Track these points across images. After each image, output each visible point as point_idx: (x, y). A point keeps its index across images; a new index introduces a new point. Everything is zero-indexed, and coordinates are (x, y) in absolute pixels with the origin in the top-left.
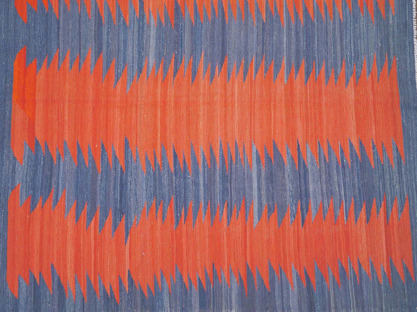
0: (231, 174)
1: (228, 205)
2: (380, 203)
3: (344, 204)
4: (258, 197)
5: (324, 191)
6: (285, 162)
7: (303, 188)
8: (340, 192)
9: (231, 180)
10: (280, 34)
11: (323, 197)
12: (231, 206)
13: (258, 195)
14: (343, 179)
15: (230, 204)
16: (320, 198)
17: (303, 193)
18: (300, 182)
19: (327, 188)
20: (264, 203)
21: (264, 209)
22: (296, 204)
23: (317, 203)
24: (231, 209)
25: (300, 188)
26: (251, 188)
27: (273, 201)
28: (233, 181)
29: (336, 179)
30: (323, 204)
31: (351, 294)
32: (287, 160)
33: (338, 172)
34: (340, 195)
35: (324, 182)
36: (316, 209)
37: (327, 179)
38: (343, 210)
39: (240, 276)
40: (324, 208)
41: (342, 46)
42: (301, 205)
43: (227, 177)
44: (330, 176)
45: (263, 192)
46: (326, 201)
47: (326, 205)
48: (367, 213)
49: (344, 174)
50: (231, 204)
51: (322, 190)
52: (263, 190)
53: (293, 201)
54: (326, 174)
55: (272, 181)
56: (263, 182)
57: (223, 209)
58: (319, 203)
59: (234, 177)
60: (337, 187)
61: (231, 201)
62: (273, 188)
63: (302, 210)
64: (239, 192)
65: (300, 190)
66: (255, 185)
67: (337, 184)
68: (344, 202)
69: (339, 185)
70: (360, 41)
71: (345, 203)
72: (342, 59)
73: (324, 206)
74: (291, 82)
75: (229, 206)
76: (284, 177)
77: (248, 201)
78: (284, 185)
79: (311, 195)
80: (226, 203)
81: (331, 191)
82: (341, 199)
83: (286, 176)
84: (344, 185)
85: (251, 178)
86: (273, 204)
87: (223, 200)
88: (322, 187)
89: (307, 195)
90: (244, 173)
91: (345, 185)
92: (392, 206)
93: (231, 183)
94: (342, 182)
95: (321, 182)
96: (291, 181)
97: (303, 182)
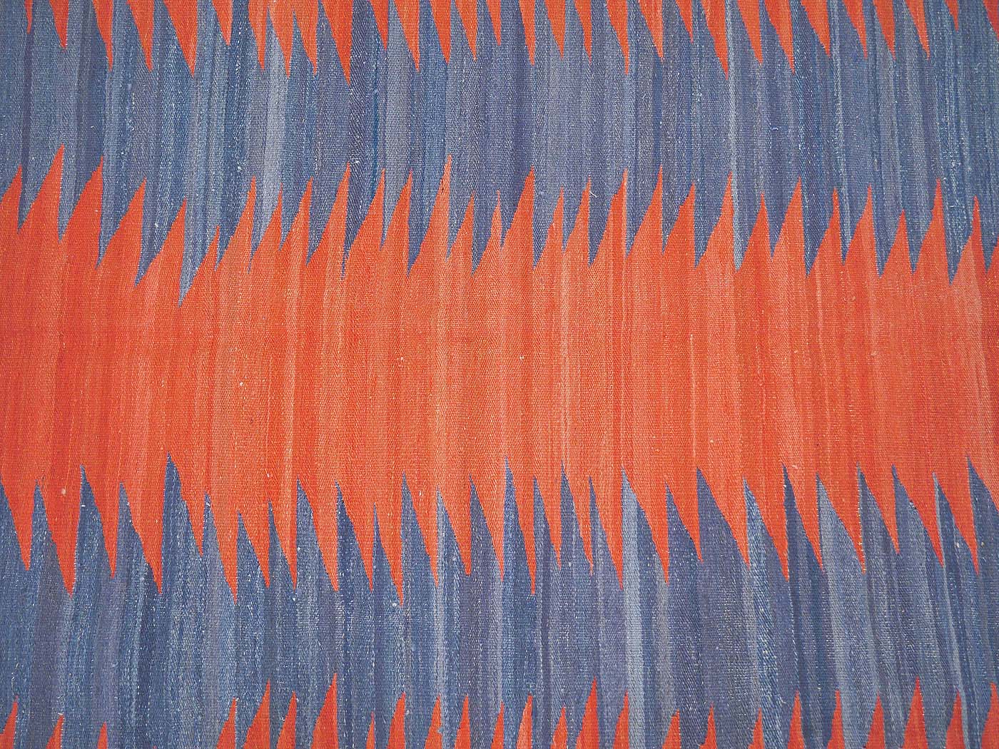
0: (546, 596)
1: (534, 713)
3: (964, 707)
4: (645, 682)
5: (889, 660)
6: (743, 552)
7: (810, 651)
8: (946, 665)
9: (545, 618)
10: (714, 99)
11: (884, 683)
12: (548, 715)
13: (645, 676)
14: (955, 614)
15: (541, 711)
16: (876, 687)
17: (811, 667)
18: (798, 627)
19: (899, 647)
20: (670, 707)
21: (667, 729)
22: (787, 712)
23: (862, 707)
24: (547, 728)
25: (800, 649)
26: (620, 647)
27: (700, 697)
28: (554, 620)
29: (928, 613)
30: (887, 708)
32: (748, 542)
33: (934, 586)
34: (947, 673)
35: (884, 626)
36: (861, 727)
37: (895, 613)
38: (961, 732)
40: (889, 724)
41: (928, 136)
42: (806, 712)
43: (533, 606)
44: (906, 603)
45: (665, 666)
46: (894, 698)
47: (897, 714)
49: (958, 594)
50: (548, 709)
51: (879, 653)
52: (662, 656)
53: (774, 700)
54: (891, 592)
55: (696, 624)
56: (664, 624)
57: (517, 726)
58: (871, 705)
59: (556, 606)
60: (933, 642)
61: (547, 697)
62: (700, 649)
63: (808, 731)
64: (577, 665)
65: (801, 656)
66: (634, 637)
67: (932, 632)
68: (964, 701)
69: (941, 639)
70: (992, 122)
71: (969, 705)
72: (931, 185)
73: (888, 716)
74: (756, 260)
75: (541, 717)
76: (738, 609)
77: (608, 697)
78: (740, 637)
79: (841, 676)
80: (528, 706)
81: (913, 659)
82: (950, 691)
83: (748, 603)
84: (961, 637)
85: (619, 612)
86: (702, 711)
87: (518, 692)
88: (878, 643)
89: (826, 674)
90: (594, 594)
91: (964, 635)
93: (545, 629)
94: (951, 623)
95: (874, 623)
96: (766, 621)
97: (807, 625)
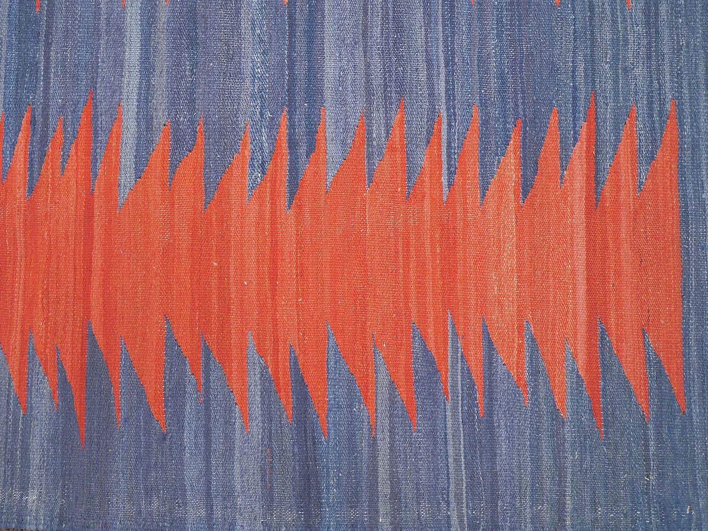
0: (51, 14)
1: (33, 122)
2: (575, 127)
3: (444, 127)
4: (139, 94)
5: (377, 81)
7: (301, 70)
8: (431, 87)
9: (48, 34)
11: (369, 102)
12: (46, 125)
13: (140, 89)
14: (445, 41)
15: (39, 120)
16: (361, 105)
17: (301, 85)
18: (292, 47)
19: (387, 71)
20: (161, 117)
21: (158, 138)
22: (273, 125)
23: (346, 123)
24: (45, 136)
25: (291, 67)
26: (119, 62)
27: (192, 109)
28: (58, 35)
29: (420, 40)
30: (370, 125)
31: (451, 452)
33: (428, 14)
34: (431, 95)
35: (375, 51)
36: (344, 143)
37: (387, 39)
38: (439, 149)
39: (63, 371)
40: (370, 139)
42: (292, 126)
43: (37, 22)
44: (399, 28)
45: (161, 81)
46: (378, 116)
47: (378, 131)
48: (525, 165)
49: (451, 22)
50: (46, 117)
51: (368, 75)
52: (158, 71)
53: (262, 114)
54: (385, 18)
55: (193, 42)
56: (162, 41)
57: (16, 134)
58: (353, 121)
59: (60, 23)
60: (422, 66)
61: (46, 107)
62: (195, 65)
63: (293, 145)
64: (75, 78)
65: (292, 75)
66: (133, 54)
67: (421, 57)
68: (445, 120)
69: (429, 62)
71: (450, 126)
73: (370, 133)
75: (39, 126)
76: (236, 29)
77: (103, 107)
78: (233, 56)
79: (328, 94)
80: (27, 115)
81: (400, 84)
82: (433, 110)
83: (245, 25)
84: (449, 62)
85: (120, 30)
86: (192, 122)
87: (18, 103)
88: (368, 66)
89: (314, 93)
90: (97, 14)
91: (453, 60)
92: (618, 140)
93: (48, 45)
94: (441, 48)
95: (366, 46)
96: (261, 41)
97: (301, 46)
